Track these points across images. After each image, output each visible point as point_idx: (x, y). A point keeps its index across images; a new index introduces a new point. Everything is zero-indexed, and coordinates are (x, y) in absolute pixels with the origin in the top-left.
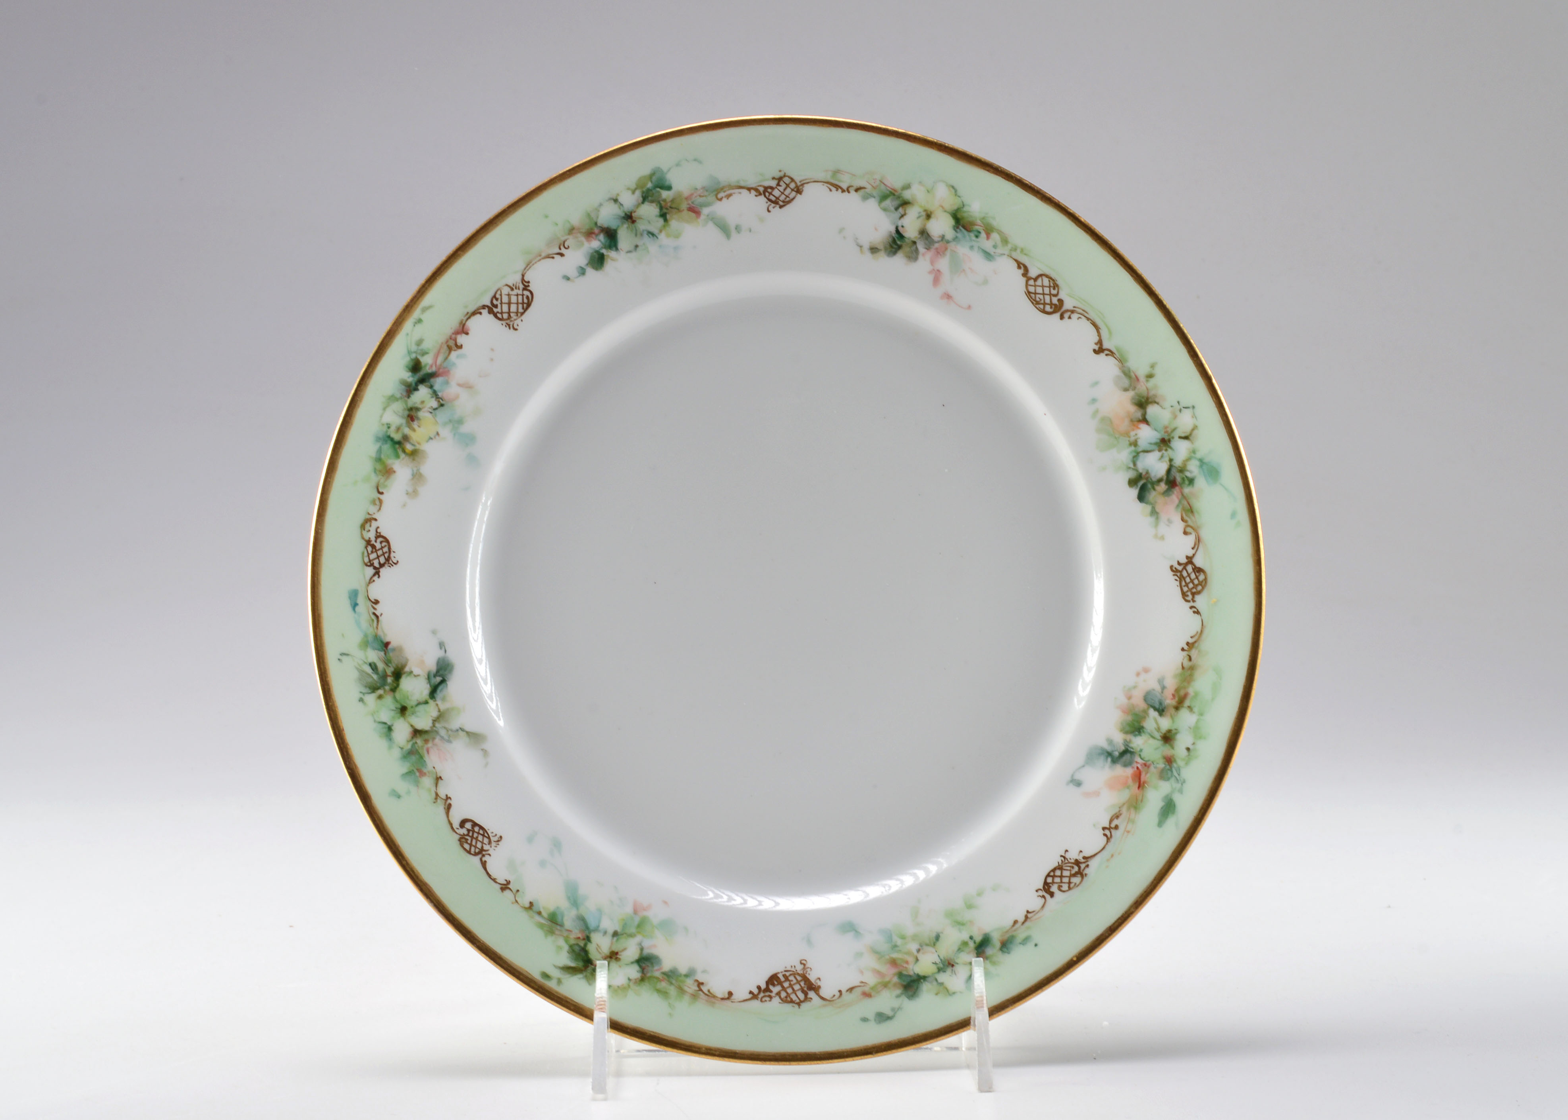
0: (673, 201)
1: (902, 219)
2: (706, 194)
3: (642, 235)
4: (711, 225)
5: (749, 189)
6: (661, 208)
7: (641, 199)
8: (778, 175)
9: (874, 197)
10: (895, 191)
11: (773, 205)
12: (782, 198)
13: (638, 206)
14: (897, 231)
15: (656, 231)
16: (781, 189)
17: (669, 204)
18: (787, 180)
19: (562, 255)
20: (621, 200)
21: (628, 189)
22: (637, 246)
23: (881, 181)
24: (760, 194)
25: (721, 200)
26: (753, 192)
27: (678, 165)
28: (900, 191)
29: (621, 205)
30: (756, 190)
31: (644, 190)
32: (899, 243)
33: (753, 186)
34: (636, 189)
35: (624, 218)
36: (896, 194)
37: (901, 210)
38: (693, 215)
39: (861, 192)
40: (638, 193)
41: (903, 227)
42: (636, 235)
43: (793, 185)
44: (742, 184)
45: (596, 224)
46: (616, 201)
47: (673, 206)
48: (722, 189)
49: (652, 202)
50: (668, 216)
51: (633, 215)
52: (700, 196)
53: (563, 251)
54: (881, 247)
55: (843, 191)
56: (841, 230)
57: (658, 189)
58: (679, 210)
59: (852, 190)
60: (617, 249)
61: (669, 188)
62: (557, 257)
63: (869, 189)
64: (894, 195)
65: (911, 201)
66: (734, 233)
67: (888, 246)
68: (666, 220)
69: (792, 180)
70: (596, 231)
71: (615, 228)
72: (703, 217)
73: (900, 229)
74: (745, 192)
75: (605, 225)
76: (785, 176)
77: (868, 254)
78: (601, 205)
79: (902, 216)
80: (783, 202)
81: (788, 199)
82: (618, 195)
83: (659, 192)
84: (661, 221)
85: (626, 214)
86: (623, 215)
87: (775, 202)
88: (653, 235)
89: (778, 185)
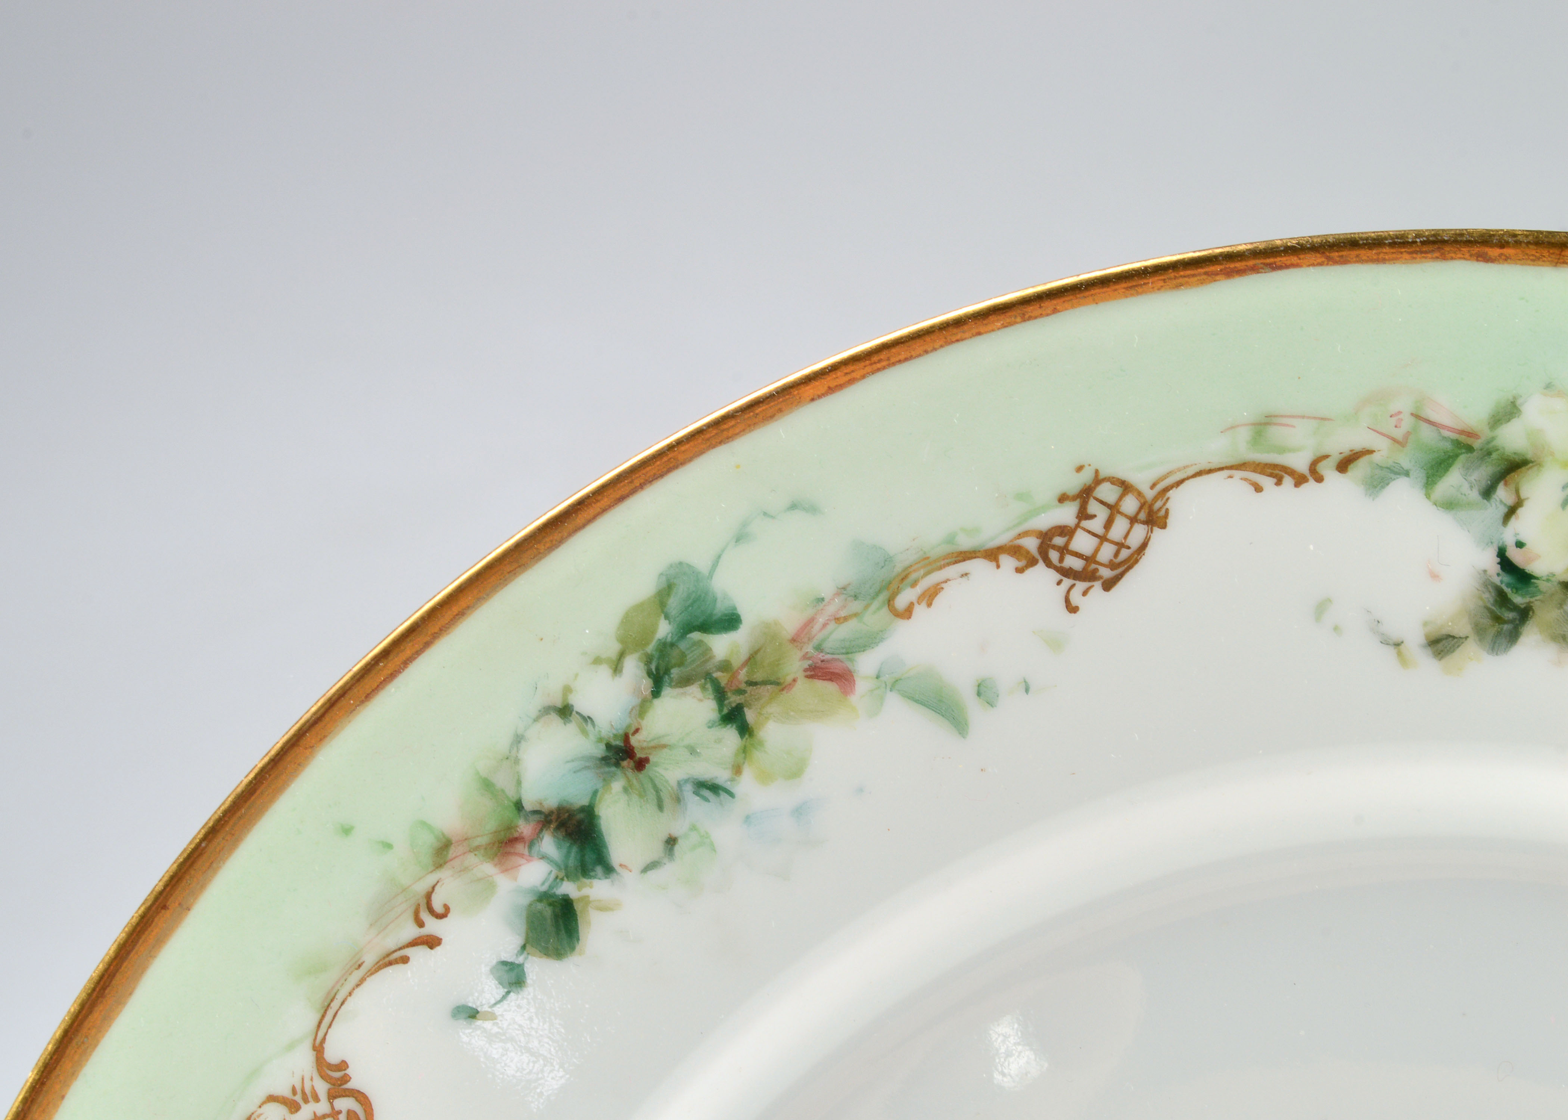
0: (751, 660)
1: (1513, 522)
2: (856, 606)
3: (678, 799)
4: (895, 705)
5: (992, 555)
6: (720, 695)
7: (647, 684)
8: (1074, 483)
9: (1407, 474)
10: (1470, 434)
11: (1081, 586)
12: (1106, 553)
13: (642, 709)
14: (1506, 564)
15: (721, 775)
16: (1096, 525)
17: (743, 675)
18: (1107, 492)
19: (432, 942)
20: (581, 703)
21: (597, 661)
22: (671, 842)
23: (1417, 416)
24: (1032, 562)
25: (907, 613)
26: (1008, 562)
27: (741, 537)
28: (1486, 433)
29: (587, 719)
30: (1015, 550)
31: (650, 648)
32: (1518, 600)
33: (1003, 539)
34: (622, 655)
35: (605, 760)
36: (1477, 444)
37: (1503, 494)
38: (830, 688)
39: (1359, 469)
40: (633, 666)
41: (1520, 545)
42: (660, 807)
43: (1130, 505)
44: (965, 543)
45: (519, 806)
46: (565, 711)
47: (758, 676)
48: (904, 578)
49: (686, 681)
50: (750, 715)
51: (634, 741)
52: (838, 620)
53: (432, 926)
54: (1463, 628)
55: (1300, 480)
56: (1321, 608)
57: (696, 636)
58: (779, 685)
59: (1327, 470)
60: (609, 870)
61: (731, 622)
62: (419, 954)
63: (1383, 451)
64: (1470, 449)
65: (1529, 456)
66: (975, 711)
67: (1486, 621)
68: (745, 730)
69: (1126, 487)
70: (525, 828)
71: (585, 802)
72: (862, 686)
73: (1515, 556)
74: (979, 567)
75: (551, 802)
76: (1098, 480)
77: (1426, 663)
78: (518, 740)
79: (1511, 512)
80: (1112, 565)
81: (1124, 554)
82: (567, 690)
83: (700, 643)
84: (730, 736)
85: (609, 746)
86: (600, 751)
87: (1087, 575)
88: (714, 788)
89: (1083, 515)
